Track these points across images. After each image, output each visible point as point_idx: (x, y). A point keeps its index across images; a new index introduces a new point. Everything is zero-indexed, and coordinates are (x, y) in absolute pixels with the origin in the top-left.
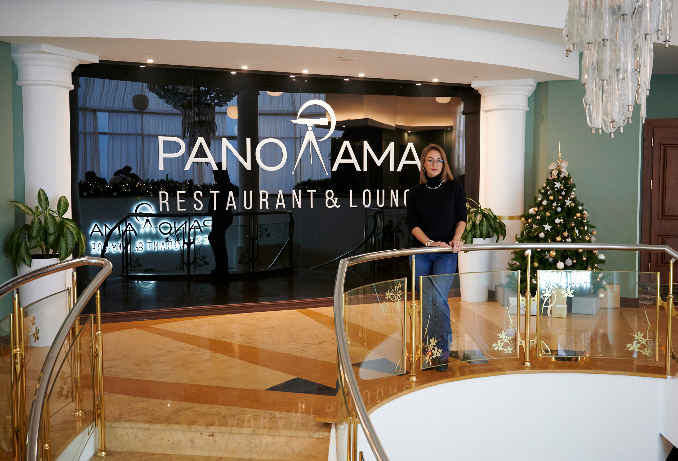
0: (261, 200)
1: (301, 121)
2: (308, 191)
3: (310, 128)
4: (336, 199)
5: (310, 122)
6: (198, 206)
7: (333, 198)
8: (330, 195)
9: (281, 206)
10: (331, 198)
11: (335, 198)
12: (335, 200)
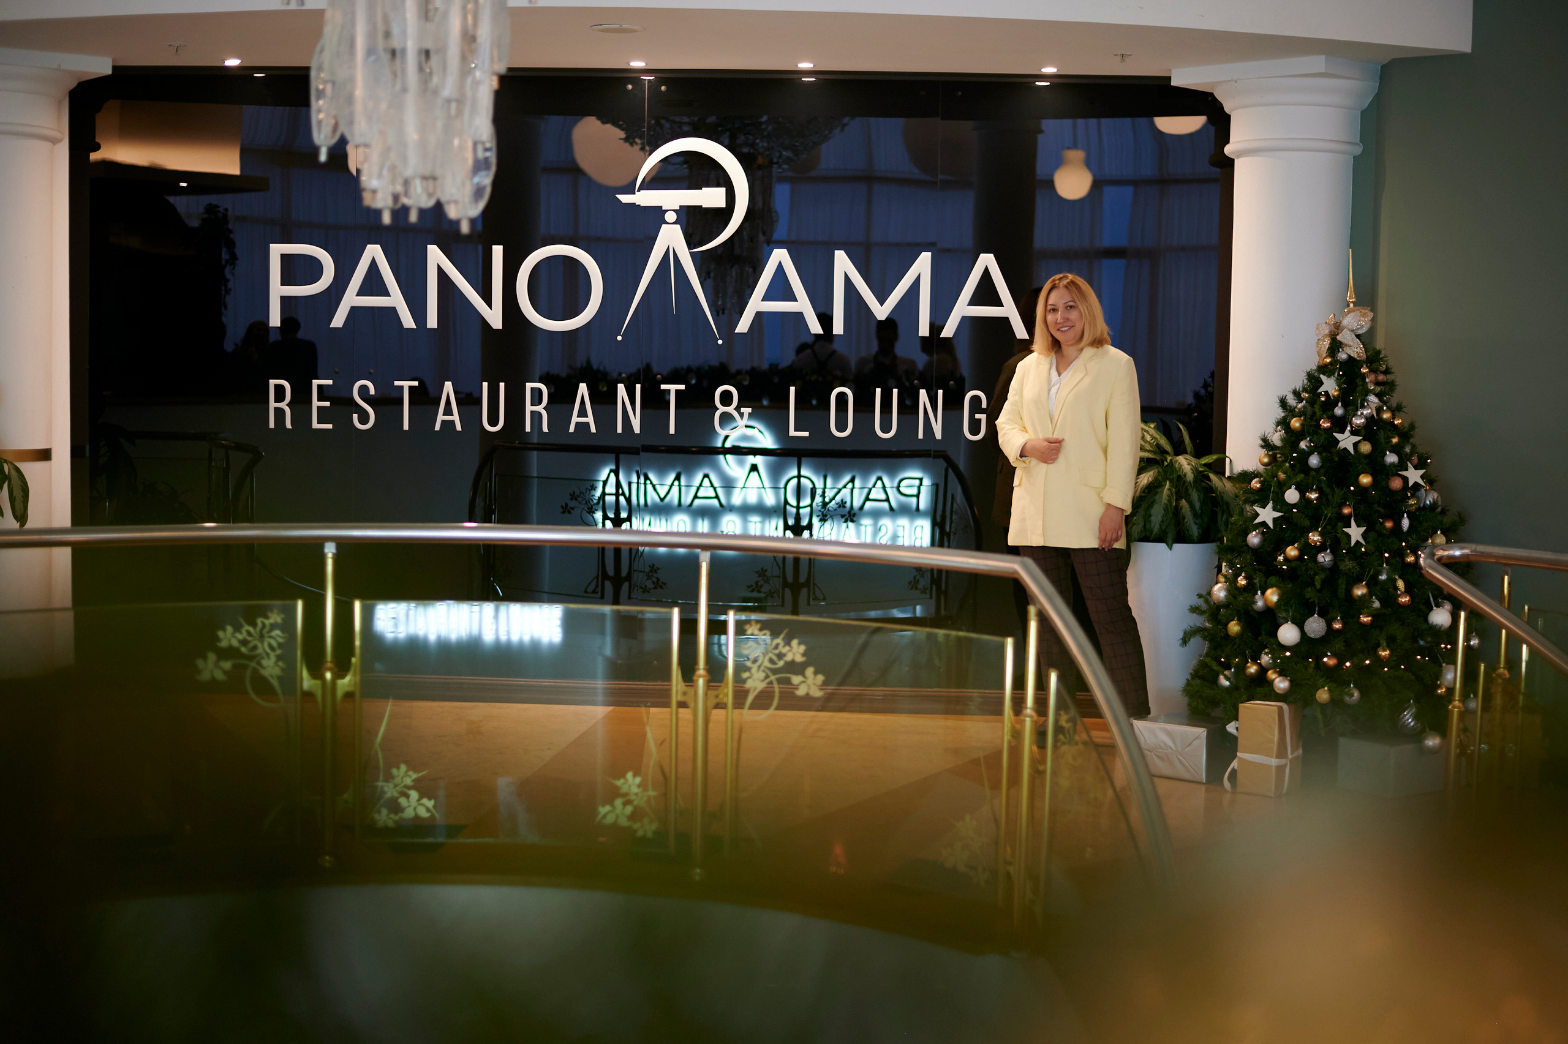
0: (529, 408)
1: (645, 198)
2: (663, 387)
3: (671, 217)
4: (746, 411)
5: (671, 199)
6: (364, 419)
7: (738, 409)
8: (726, 398)
9: (583, 427)
10: (731, 409)
11: (743, 410)
12: (742, 415)
